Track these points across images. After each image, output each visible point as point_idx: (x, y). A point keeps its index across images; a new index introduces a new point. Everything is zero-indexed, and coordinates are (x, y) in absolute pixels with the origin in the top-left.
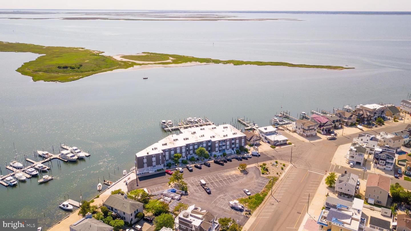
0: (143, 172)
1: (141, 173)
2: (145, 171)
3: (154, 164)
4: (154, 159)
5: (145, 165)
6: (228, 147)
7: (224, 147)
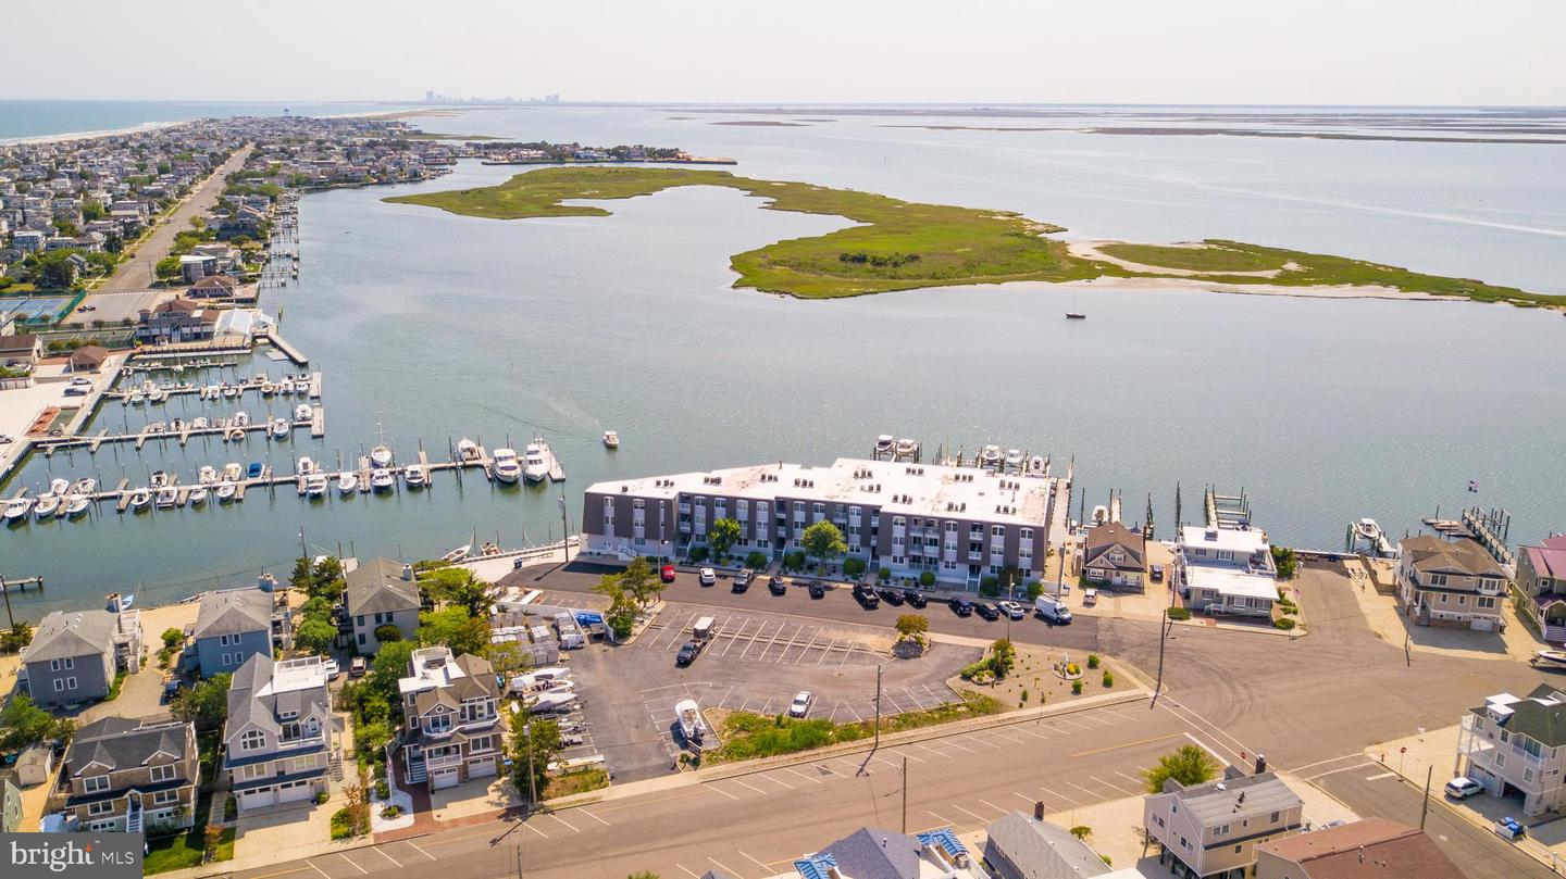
0: (603, 552)
1: (595, 551)
2: (609, 550)
3: (640, 531)
4: (639, 516)
5: (610, 527)
6: (951, 555)
7: (931, 551)
